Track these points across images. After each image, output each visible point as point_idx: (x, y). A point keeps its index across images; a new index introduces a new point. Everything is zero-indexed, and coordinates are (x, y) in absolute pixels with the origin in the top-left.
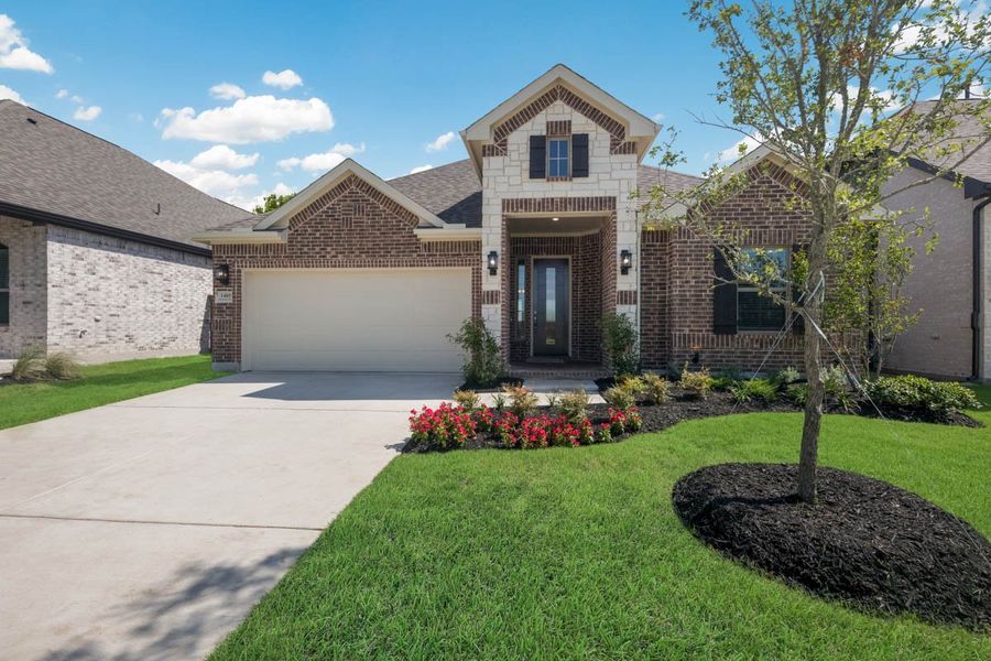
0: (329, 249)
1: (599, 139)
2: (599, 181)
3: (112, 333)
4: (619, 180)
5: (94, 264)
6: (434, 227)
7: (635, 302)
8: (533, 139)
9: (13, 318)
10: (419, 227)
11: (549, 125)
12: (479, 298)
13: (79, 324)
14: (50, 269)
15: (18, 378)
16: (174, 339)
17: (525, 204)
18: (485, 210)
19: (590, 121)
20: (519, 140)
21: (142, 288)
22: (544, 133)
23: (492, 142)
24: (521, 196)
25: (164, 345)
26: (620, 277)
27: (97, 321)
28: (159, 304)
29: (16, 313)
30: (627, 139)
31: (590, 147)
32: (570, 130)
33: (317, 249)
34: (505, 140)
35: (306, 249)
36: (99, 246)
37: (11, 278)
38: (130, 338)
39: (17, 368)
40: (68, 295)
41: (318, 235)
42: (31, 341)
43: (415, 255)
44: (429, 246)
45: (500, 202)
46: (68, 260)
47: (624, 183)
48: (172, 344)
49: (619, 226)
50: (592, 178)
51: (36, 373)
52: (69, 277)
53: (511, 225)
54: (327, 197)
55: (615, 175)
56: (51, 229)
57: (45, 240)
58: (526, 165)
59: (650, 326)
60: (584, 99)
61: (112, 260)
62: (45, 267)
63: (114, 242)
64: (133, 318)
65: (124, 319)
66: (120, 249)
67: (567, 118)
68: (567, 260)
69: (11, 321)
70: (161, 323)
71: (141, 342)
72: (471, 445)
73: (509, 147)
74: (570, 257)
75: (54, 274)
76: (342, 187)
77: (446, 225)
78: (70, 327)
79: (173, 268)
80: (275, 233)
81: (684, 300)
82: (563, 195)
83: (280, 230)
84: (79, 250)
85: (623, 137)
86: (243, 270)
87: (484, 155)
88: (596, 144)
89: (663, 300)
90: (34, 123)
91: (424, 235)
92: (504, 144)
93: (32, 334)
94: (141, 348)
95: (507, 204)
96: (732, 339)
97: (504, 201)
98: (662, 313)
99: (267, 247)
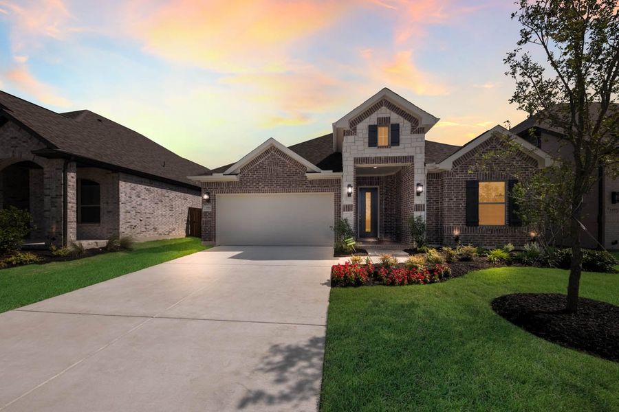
0: (260, 184)
1: (405, 126)
2: (404, 148)
3: (147, 227)
4: (416, 147)
5: (139, 192)
6: (315, 172)
7: (424, 210)
8: (370, 126)
9: (102, 219)
10: (307, 172)
11: (379, 119)
12: (338, 209)
13: (134, 222)
14: (121, 195)
15: (109, 249)
16: (174, 229)
17: (366, 160)
18: (344, 163)
19: (400, 117)
20: (363, 127)
21: (160, 204)
22: (376, 124)
23: (349, 129)
24: (364, 156)
25: (170, 232)
26: (416, 197)
27: (141, 220)
28: (168, 212)
29: (104, 218)
30: (420, 126)
31: (400, 131)
32: (389, 121)
33: (254, 184)
34: (356, 128)
35: (248, 184)
36: (141, 183)
37: (101, 200)
38: (155, 229)
39: (108, 244)
40: (129, 208)
41: (255, 176)
42: (111, 231)
43: (304, 186)
44: (312, 182)
45: (353, 159)
46: (128, 190)
47: (418, 149)
48: (173, 232)
49: (415, 171)
50: (401, 146)
51: (117, 247)
52: (128, 199)
53: (358, 171)
54: (260, 157)
55: (413, 144)
56: (121, 175)
57: (119, 180)
58: (367, 140)
59: (430, 222)
60: (397, 106)
61: (147, 190)
62: (118, 194)
63: (147, 181)
64: (156, 219)
65: (153, 219)
66: (151, 185)
67: (388, 115)
68: (377, 188)
69: (101, 221)
70: (169, 221)
71: (160, 231)
72: (367, 284)
73: (358, 131)
74: (378, 187)
75: (122, 197)
76: (267, 152)
77: (322, 171)
78: (129, 224)
79: (173, 194)
80: (235, 176)
81: (450, 209)
82: (386, 155)
83: (237, 175)
84: (133, 185)
85: (418, 125)
86: (217, 195)
87: (344, 135)
88: (404, 129)
89: (437, 209)
90: (100, 121)
91: (310, 176)
92: (355, 129)
93: (112, 227)
94: (160, 234)
95: (357, 160)
96: (476, 229)
97: (355, 158)
98: (437, 215)
99: (229, 183)
